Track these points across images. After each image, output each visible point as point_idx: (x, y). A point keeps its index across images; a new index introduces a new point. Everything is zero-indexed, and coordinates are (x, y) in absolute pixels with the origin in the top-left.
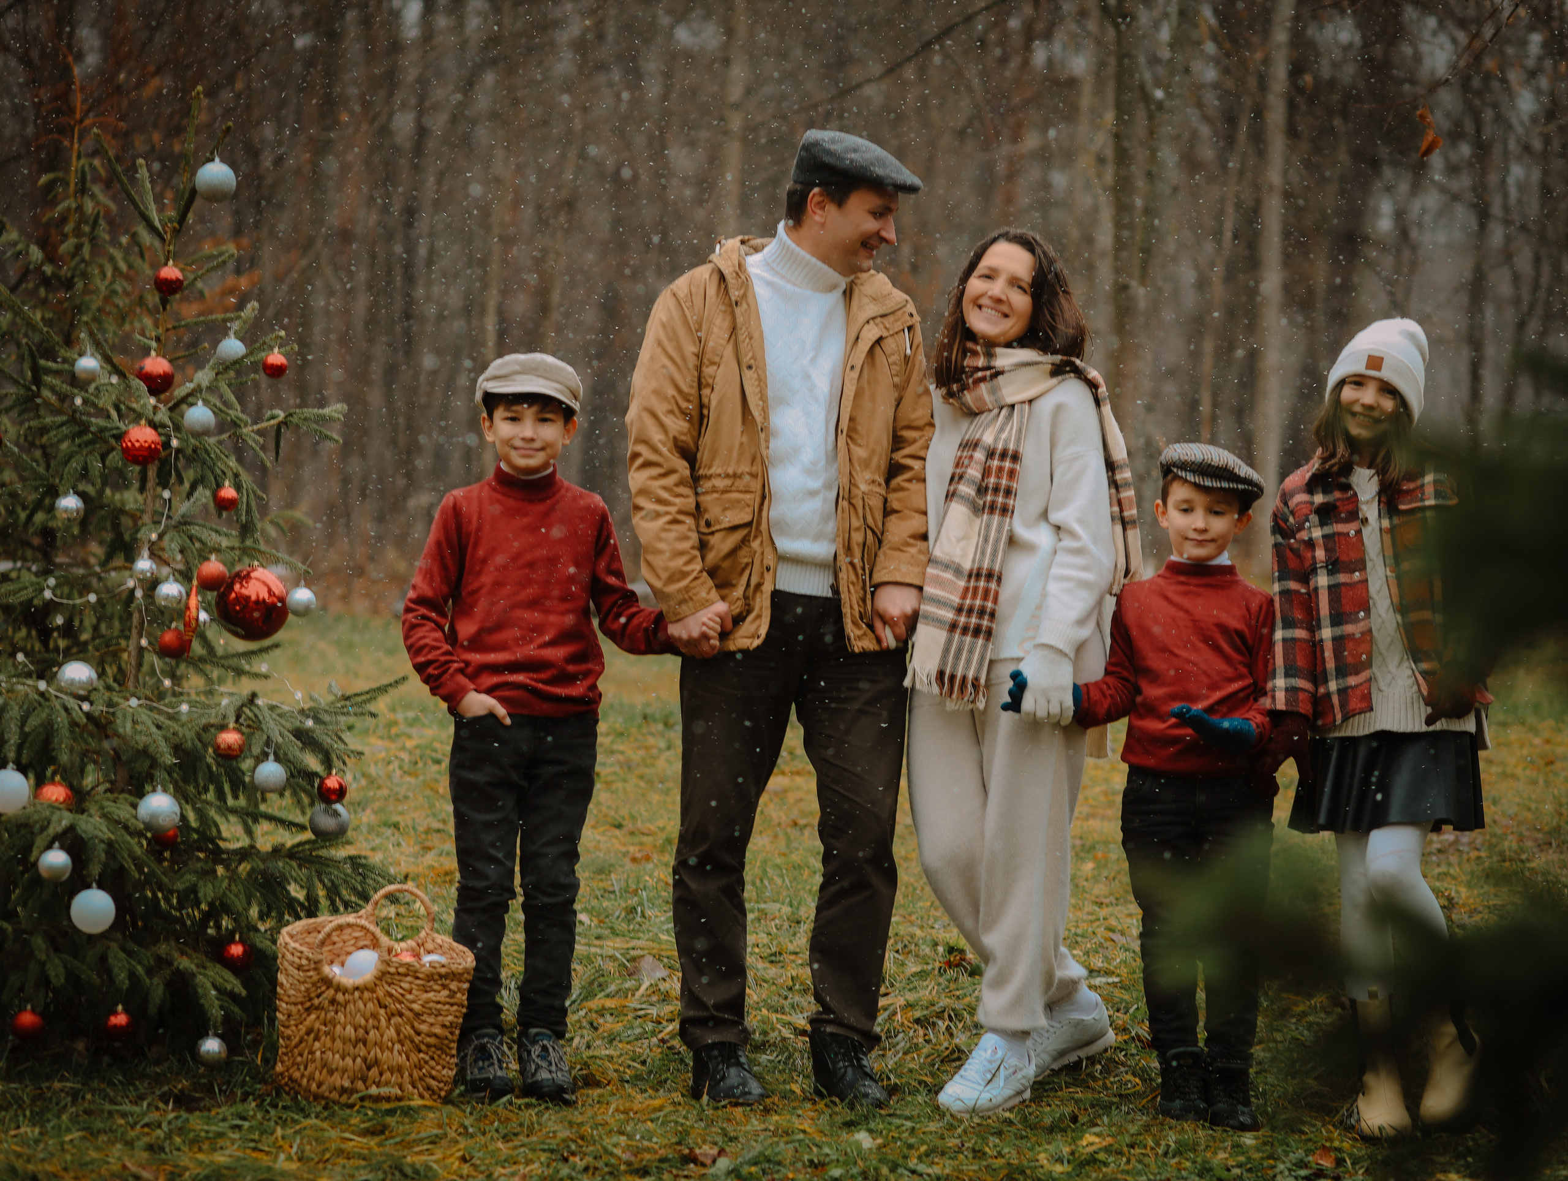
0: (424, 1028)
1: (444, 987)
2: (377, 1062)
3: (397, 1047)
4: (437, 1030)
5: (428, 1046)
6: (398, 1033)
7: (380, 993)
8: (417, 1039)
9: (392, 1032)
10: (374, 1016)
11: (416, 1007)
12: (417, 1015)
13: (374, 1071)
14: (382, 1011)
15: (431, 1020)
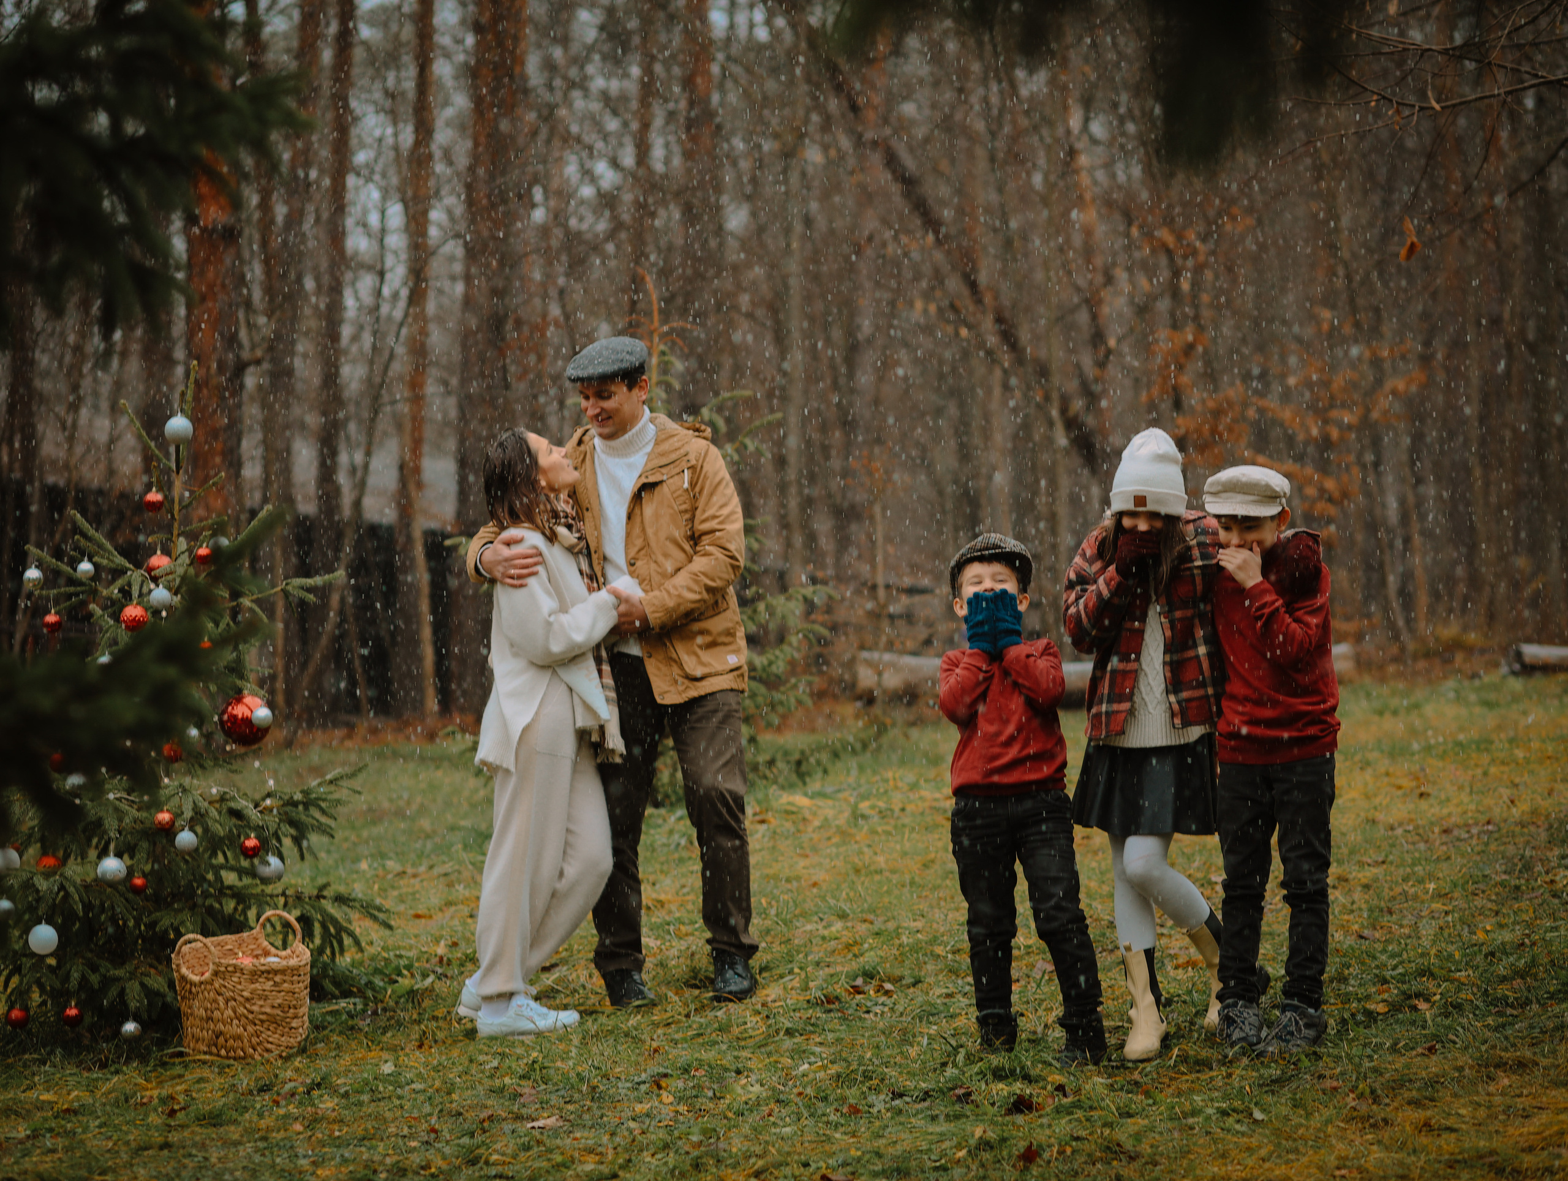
0: (255, 1008)
1: (268, 979)
2: (221, 1033)
3: (235, 1022)
4: (268, 1010)
5: (262, 1021)
6: (235, 1012)
7: (217, 985)
8: (250, 1016)
9: (230, 1012)
10: (215, 1001)
11: (245, 994)
12: (247, 1000)
13: (221, 1040)
14: (220, 998)
15: (261, 1003)
